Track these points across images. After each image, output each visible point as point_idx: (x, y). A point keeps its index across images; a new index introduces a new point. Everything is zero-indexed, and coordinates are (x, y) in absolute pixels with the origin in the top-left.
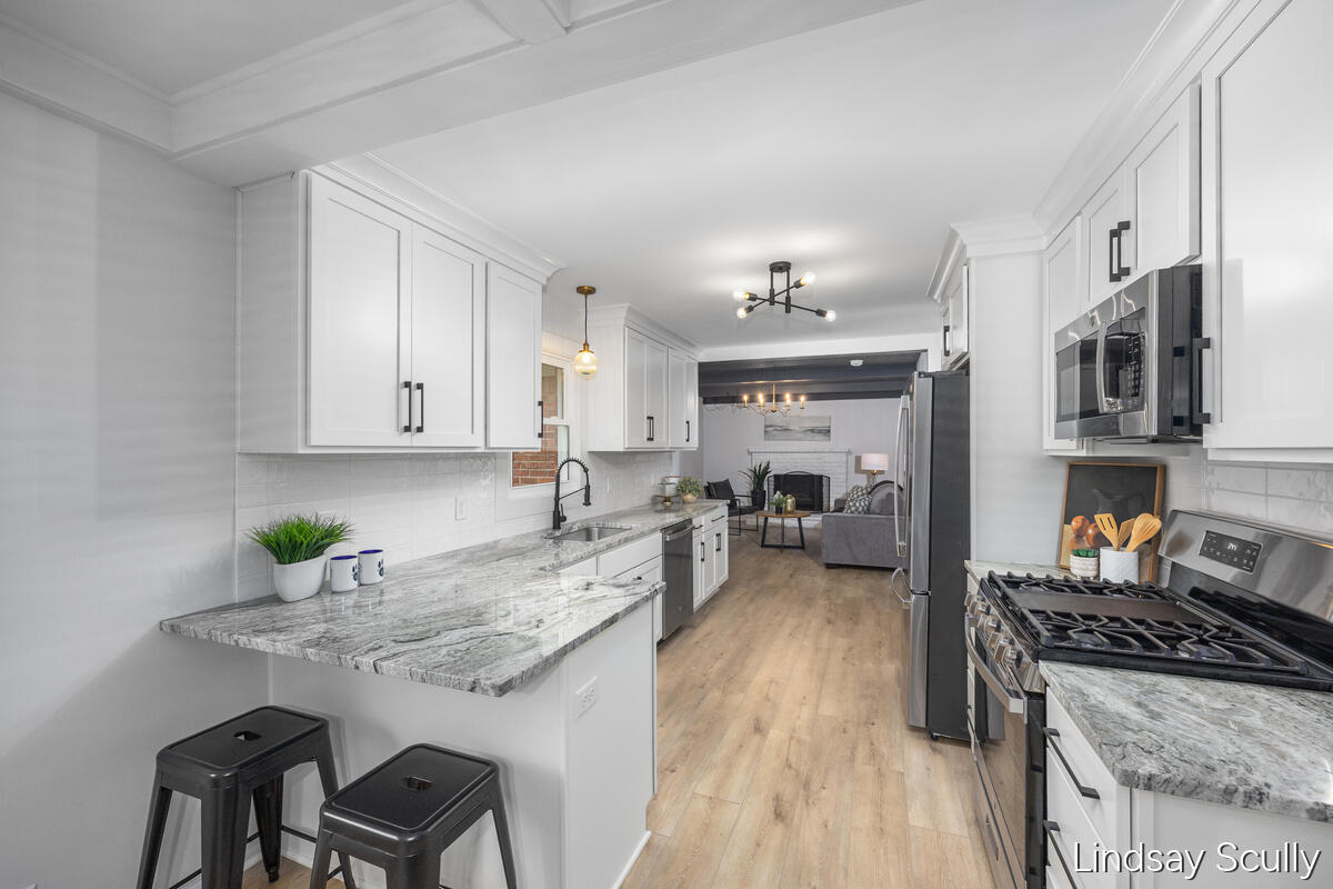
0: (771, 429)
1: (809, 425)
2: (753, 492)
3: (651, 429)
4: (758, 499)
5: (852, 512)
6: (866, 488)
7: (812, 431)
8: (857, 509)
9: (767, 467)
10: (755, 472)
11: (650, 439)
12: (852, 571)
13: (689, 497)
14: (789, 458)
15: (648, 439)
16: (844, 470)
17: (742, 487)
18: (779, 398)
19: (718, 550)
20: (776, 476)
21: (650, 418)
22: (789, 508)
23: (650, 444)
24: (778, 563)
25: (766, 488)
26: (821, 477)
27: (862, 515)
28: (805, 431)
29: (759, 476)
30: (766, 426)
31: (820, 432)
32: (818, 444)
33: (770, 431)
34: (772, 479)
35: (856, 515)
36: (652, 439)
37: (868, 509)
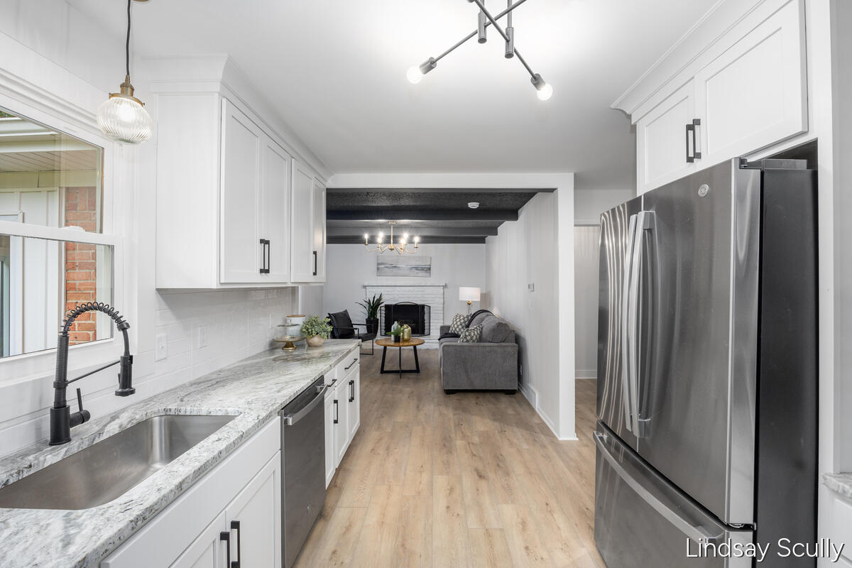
0: (382, 266)
1: (414, 263)
2: (367, 321)
3: (266, 257)
4: (372, 325)
5: (468, 341)
6: (468, 316)
7: (416, 268)
8: (472, 338)
9: (380, 299)
10: (369, 303)
11: (265, 271)
12: (470, 395)
13: (316, 340)
14: (398, 292)
15: (262, 271)
16: (442, 301)
17: (359, 317)
18: (396, 239)
19: (352, 400)
20: (387, 307)
21: (265, 242)
22: (406, 337)
23: (264, 279)
24: (401, 392)
25: (378, 317)
26: (423, 307)
27: (476, 344)
28: (411, 268)
29: (373, 307)
30: (378, 264)
31: (422, 269)
32: (420, 279)
33: (381, 268)
34: (383, 308)
35: (471, 343)
36: (267, 271)
37: (480, 337)
